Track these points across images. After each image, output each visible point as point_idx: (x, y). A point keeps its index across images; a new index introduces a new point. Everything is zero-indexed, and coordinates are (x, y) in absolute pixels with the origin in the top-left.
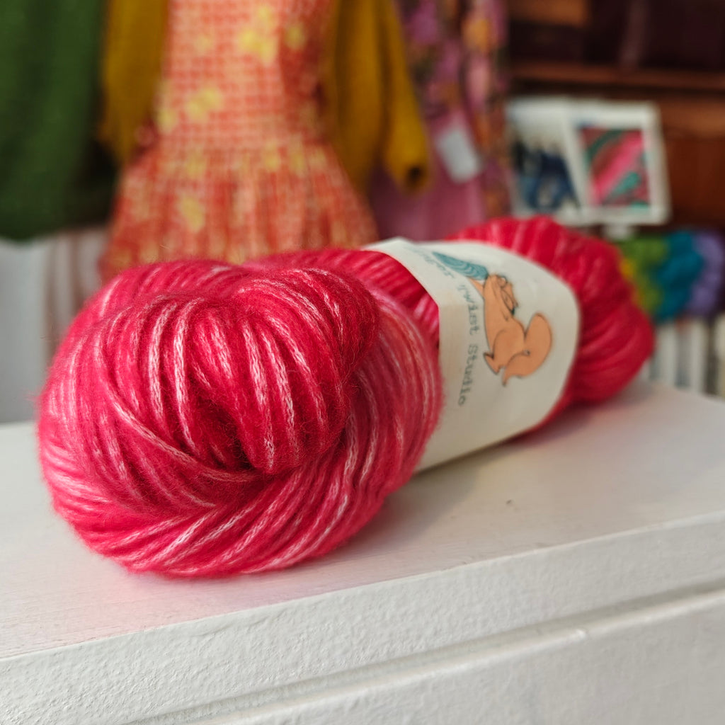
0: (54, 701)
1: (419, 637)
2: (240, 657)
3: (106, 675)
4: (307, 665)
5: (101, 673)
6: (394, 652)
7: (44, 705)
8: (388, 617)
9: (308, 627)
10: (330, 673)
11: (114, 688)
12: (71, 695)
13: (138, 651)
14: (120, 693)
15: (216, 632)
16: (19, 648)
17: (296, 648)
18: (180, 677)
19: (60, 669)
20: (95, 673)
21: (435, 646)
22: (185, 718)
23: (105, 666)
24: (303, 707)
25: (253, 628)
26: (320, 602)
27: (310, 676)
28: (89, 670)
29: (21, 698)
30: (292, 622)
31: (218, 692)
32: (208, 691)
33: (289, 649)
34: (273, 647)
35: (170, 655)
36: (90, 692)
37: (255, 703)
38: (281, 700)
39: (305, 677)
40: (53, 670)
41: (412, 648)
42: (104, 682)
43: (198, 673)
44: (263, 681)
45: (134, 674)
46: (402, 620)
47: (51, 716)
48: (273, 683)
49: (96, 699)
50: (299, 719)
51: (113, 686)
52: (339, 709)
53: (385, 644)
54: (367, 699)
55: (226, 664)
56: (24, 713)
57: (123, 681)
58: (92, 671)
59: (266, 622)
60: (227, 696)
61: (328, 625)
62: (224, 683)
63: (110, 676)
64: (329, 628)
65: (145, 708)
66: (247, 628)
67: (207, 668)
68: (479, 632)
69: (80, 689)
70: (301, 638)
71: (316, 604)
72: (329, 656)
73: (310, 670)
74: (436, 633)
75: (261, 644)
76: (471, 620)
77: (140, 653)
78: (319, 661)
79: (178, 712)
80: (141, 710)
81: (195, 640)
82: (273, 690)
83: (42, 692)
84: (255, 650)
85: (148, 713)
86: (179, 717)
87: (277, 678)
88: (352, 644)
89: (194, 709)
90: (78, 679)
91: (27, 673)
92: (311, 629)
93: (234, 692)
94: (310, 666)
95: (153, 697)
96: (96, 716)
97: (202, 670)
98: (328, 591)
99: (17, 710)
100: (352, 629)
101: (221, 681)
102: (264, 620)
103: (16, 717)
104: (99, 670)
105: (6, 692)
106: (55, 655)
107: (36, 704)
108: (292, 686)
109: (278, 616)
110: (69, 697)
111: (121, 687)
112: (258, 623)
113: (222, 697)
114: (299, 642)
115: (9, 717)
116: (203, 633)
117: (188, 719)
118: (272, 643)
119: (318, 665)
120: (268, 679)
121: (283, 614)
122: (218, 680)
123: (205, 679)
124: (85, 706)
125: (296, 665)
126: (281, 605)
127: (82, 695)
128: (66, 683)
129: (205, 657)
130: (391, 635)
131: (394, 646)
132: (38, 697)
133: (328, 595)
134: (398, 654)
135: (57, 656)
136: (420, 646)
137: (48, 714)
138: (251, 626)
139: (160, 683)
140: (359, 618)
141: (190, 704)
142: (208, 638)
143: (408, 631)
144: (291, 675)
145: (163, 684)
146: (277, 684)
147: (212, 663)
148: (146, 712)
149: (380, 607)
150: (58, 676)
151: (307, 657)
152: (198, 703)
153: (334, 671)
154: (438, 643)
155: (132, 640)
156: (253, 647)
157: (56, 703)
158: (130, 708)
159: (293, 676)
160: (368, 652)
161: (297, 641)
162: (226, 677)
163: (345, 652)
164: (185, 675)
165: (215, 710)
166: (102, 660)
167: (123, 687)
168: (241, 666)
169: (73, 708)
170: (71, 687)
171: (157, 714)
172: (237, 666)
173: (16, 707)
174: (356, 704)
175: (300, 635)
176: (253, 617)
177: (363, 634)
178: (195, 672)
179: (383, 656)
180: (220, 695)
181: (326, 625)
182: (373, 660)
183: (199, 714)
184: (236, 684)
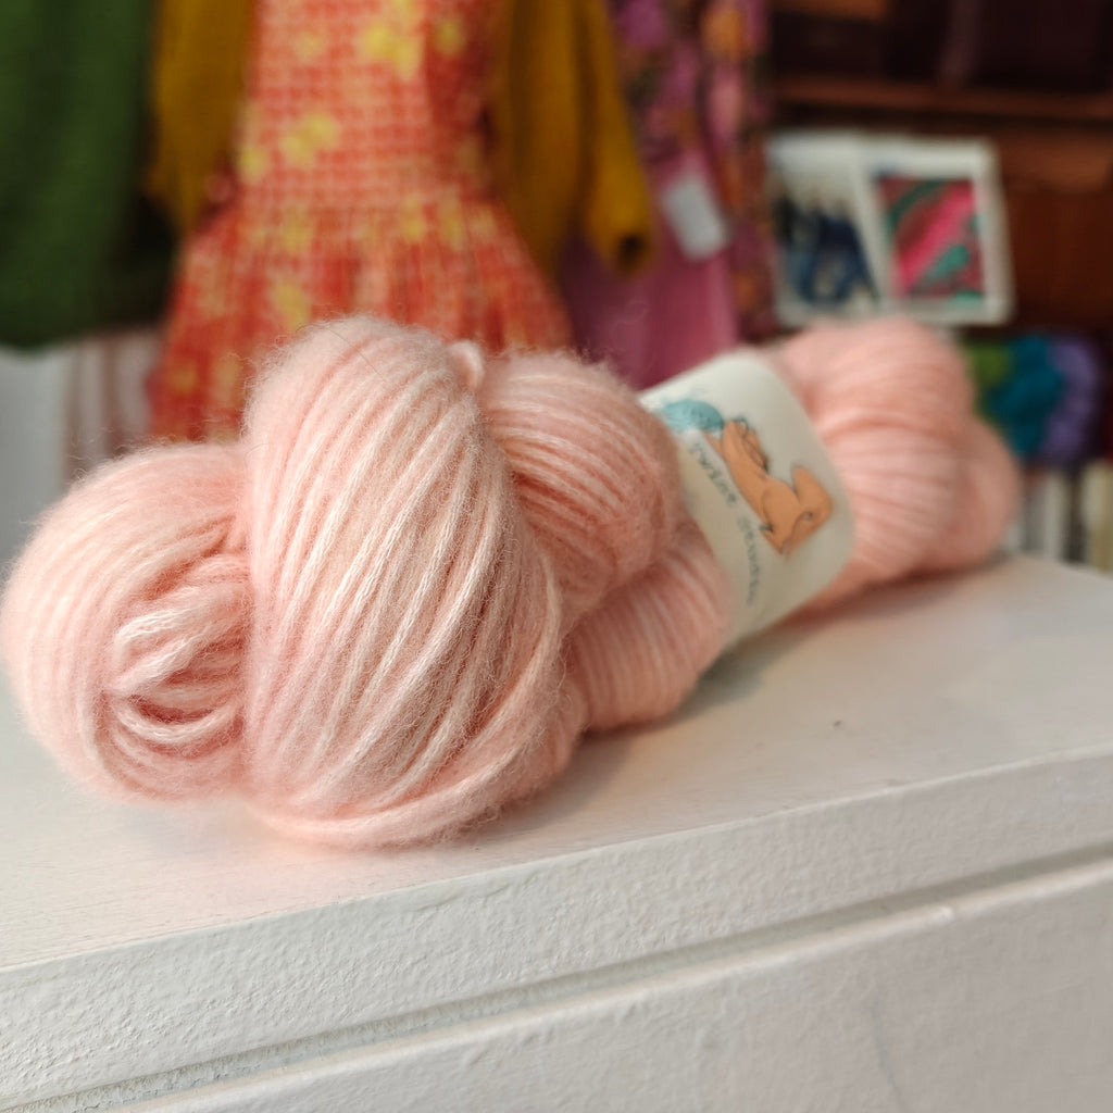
0: (214, 1001)
1: (722, 915)
2: (472, 942)
3: (285, 965)
4: (565, 954)
5: (279, 963)
6: (686, 936)
7: (199, 1007)
8: (679, 885)
9: (567, 899)
10: (597, 966)
11: (297, 984)
12: (237, 994)
13: (329, 933)
14: (305, 992)
15: (439, 905)
16: (162, 925)
17: (550, 929)
18: (388, 970)
19: (223, 956)
20: (269, 962)
21: (744, 929)
22: (389, 1030)
23: (284, 953)
24: (558, 1014)
25: (491, 899)
26: (585, 861)
27: (570, 970)
28: (261, 958)
29: (168, 996)
30: (545, 891)
31: (440, 993)
32: (427, 990)
33: (540, 931)
34: (518, 926)
35: (374, 938)
36: (265, 989)
37: (487, 1011)
38: (524, 1005)
39: (562, 971)
40: (212, 957)
41: (711, 931)
42: (282, 976)
43: (413, 964)
44: (503, 977)
45: (324, 965)
46: (699, 889)
47: (209, 1024)
48: (518, 979)
49: (271, 999)
50: (551, 1033)
51: (294, 982)
52: (608, 1019)
53: (673, 924)
54: (646, 1007)
55: (452, 952)
56: (171, 1018)
57: (309, 974)
58: (266, 959)
59: (509, 892)
60: (452, 998)
61: (596, 895)
62: (449, 978)
63: (290, 968)
64: (596, 901)
65: (339, 1014)
66: (481, 901)
67: (425, 957)
68: (805, 909)
69: (250, 984)
70: (558, 915)
71: (579, 864)
72: (596, 940)
73: (570, 962)
74: (745, 909)
75: (501, 923)
76: (794, 890)
77: (332, 934)
78: (582, 948)
79: (379, 1023)
80: (333, 1015)
81: (409, 917)
82: (513, 991)
83: (195, 988)
84: (493, 931)
85: (343, 1021)
86: (381, 1029)
87: (522, 973)
88: (628, 925)
89: (402, 1018)
90: (247, 970)
91: (177, 960)
92: (572, 902)
93: (464, 991)
94: (569, 954)
95: (349, 998)
96: (272, 1023)
97: (419, 961)
98: (596, 846)
99: (161, 1015)
100: (629, 901)
101: (445, 976)
102: (506, 887)
103: (160, 1024)
104: (276, 958)
105: (148, 987)
106: (215, 935)
107: (189, 1005)
108: (543, 984)
109: (526, 882)
110: (234, 997)
111: (305, 982)
112: (498, 891)
113: (446, 1000)
114: (554, 920)
115: (151, 1024)
116: (421, 907)
117: (392, 1032)
118: (517, 922)
119: (581, 954)
120: (509, 974)
121: (534, 879)
122: (441, 974)
123: (423, 973)
124: (256, 1009)
125: (549, 953)
126: (531, 865)
127: (251, 994)
128: (230, 977)
129: (424, 940)
130: (683, 911)
131: (686, 927)
132: (191, 995)
133: (596, 852)
134: (692, 939)
135: (218, 937)
136: (723, 929)
137: (205, 1021)
138: (487, 896)
139: (360, 978)
140: (638, 886)
141: (401, 1010)
142: (427, 914)
143: (706, 906)
144: (542, 968)
145: (364, 980)
146: (523, 980)
147: (432, 951)
148: (340, 1019)
149: (668, 871)
150: (219, 967)
151: (566, 943)
152: (412, 1007)
153: (601, 964)
154: (748, 923)
155: (322, 915)
156: (489, 928)
157: (216, 1004)
158: (317, 1013)
159: (546, 970)
160: (651, 936)
161: (551, 919)
162: (452, 970)
163: (619, 935)
164: (394, 967)
165: (430, 1021)
166: (280, 943)
167: (309, 983)
168: (472, 955)
169: (239, 1012)
170: (237, 982)
171: (355, 1021)
172: (467, 956)
173: (161, 1009)
174: (632, 1011)
175: (557, 909)
176: (491, 883)
177: (643, 909)
178: (409, 963)
179: (670, 943)
180: (444, 996)
181: (593, 895)
182: (658, 948)
183: (409, 1026)
184: (466, 980)
